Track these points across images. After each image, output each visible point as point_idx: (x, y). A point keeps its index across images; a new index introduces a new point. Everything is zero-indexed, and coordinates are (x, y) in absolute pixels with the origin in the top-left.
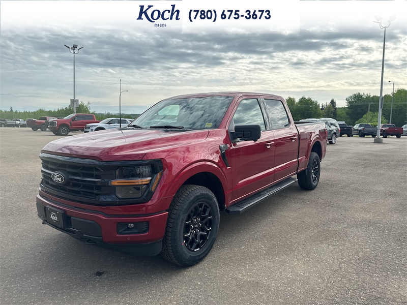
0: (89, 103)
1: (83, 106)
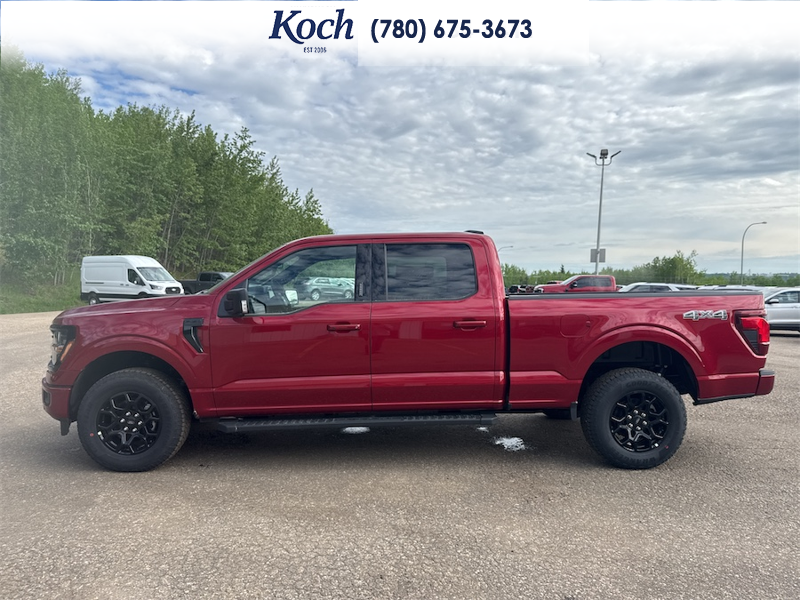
0: (693, 253)
1: (681, 260)
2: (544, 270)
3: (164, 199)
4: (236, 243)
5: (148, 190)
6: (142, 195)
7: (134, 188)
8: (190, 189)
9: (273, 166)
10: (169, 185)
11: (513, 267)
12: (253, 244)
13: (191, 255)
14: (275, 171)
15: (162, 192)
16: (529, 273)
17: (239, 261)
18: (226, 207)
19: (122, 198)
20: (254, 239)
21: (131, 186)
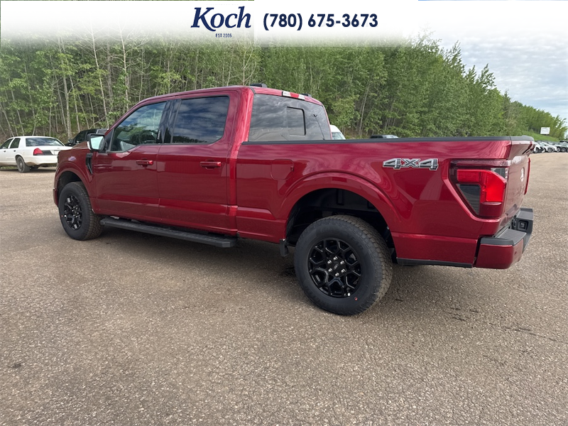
3: (360, 84)
4: (410, 113)
5: (350, 79)
6: (345, 82)
7: (340, 77)
8: (378, 75)
9: (455, 49)
10: (364, 73)
12: (425, 113)
13: (377, 123)
14: (456, 53)
15: (358, 79)
17: (413, 127)
18: (404, 86)
19: (332, 85)
20: (426, 109)
21: (338, 77)
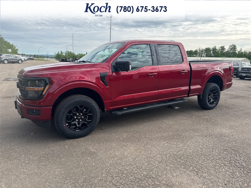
2: (81, 53)
11: (70, 52)
16: (76, 54)
